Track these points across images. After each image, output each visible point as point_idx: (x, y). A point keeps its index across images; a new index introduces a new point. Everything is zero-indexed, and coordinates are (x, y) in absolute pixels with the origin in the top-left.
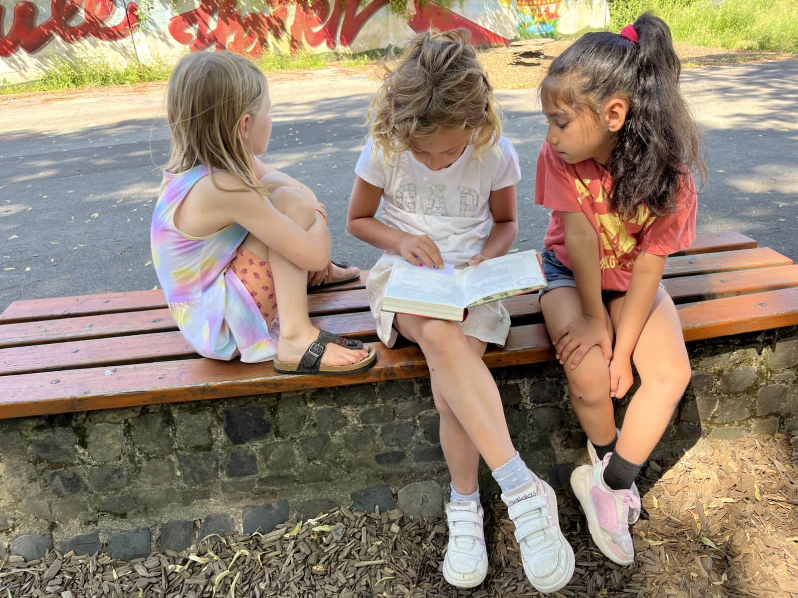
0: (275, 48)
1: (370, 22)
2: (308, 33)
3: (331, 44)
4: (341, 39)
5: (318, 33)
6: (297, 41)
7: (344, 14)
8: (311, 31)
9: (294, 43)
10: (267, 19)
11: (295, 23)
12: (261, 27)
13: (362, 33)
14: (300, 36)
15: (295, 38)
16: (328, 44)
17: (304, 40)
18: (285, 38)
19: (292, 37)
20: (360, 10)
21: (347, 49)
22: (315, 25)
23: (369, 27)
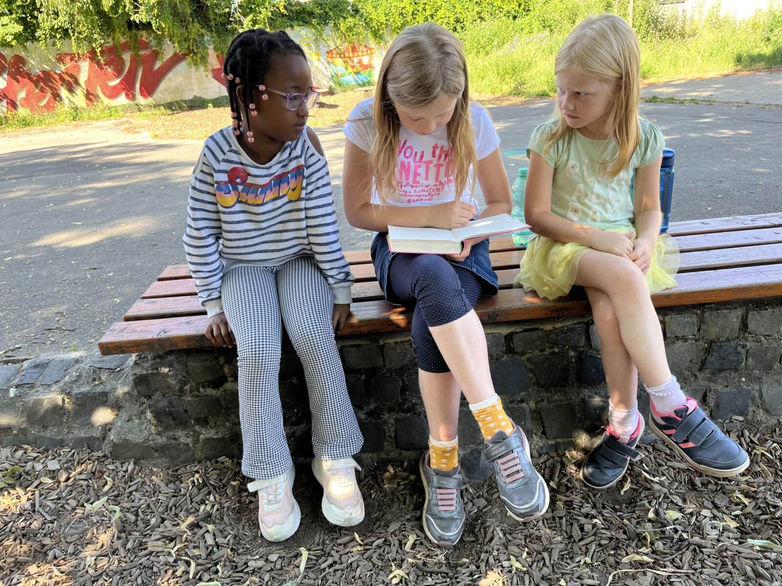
0: (70, 101)
1: (170, 75)
2: (104, 88)
3: (131, 96)
4: (141, 90)
5: (115, 87)
6: (92, 95)
7: (141, 69)
8: (107, 85)
9: (90, 96)
10: (59, 75)
11: (89, 77)
12: (53, 83)
13: (163, 86)
14: (96, 89)
15: (90, 91)
16: (127, 95)
17: (100, 93)
18: (80, 92)
19: (87, 90)
20: (158, 65)
21: (150, 100)
22: (111, 80)
23: (170, 79)
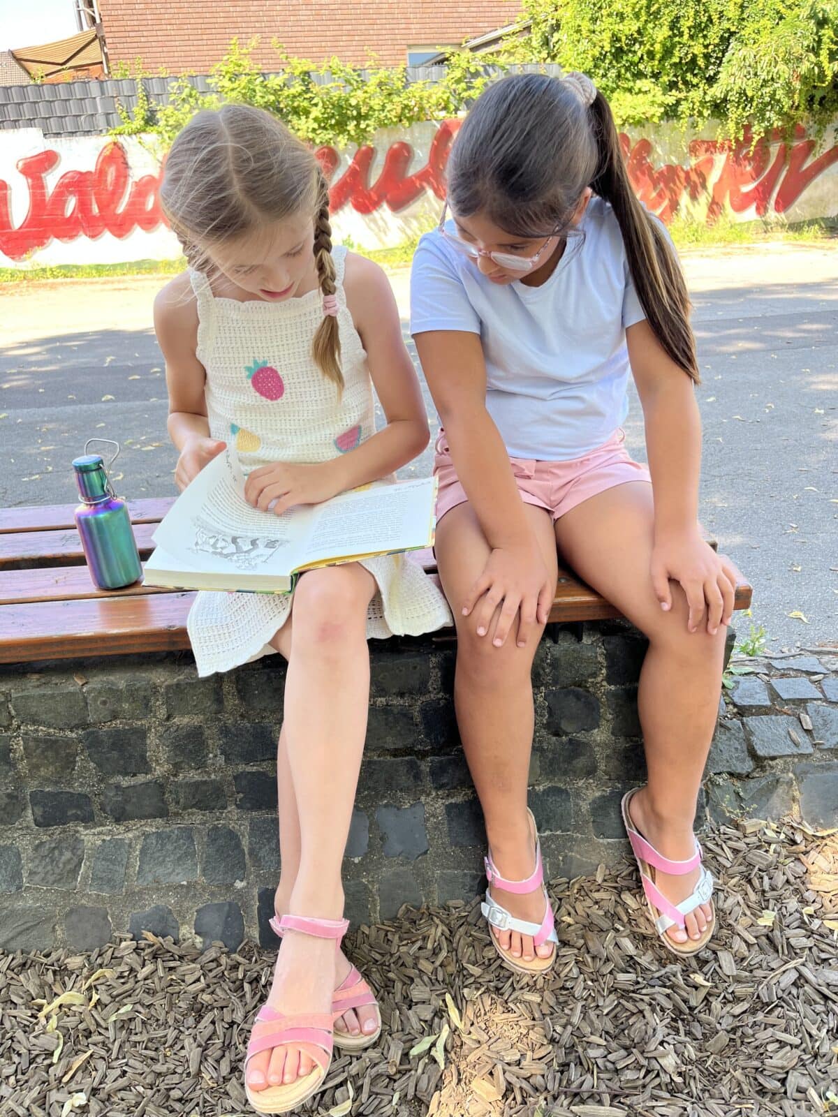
0: (689, 213)
1: (819, 179)
2: (735, 192)
3: (762, 209)
4: (777, 203)
5: (747, 195)
6: (717, 204)
7: (787, 168)
8: (739, 190)
9: (714, 207)
10: (687, 173)
11: (721, 179)
12: (675, 184)
13: (805, 195)
14: (724, 196)
15: (716, 200)
16: (758, 209)
17: (727, 203)
18: (704, 199)
19: (713, 198)
20: (809, 162)
21: (782, 217)
22: (746, 182)
23: (816, 186)
